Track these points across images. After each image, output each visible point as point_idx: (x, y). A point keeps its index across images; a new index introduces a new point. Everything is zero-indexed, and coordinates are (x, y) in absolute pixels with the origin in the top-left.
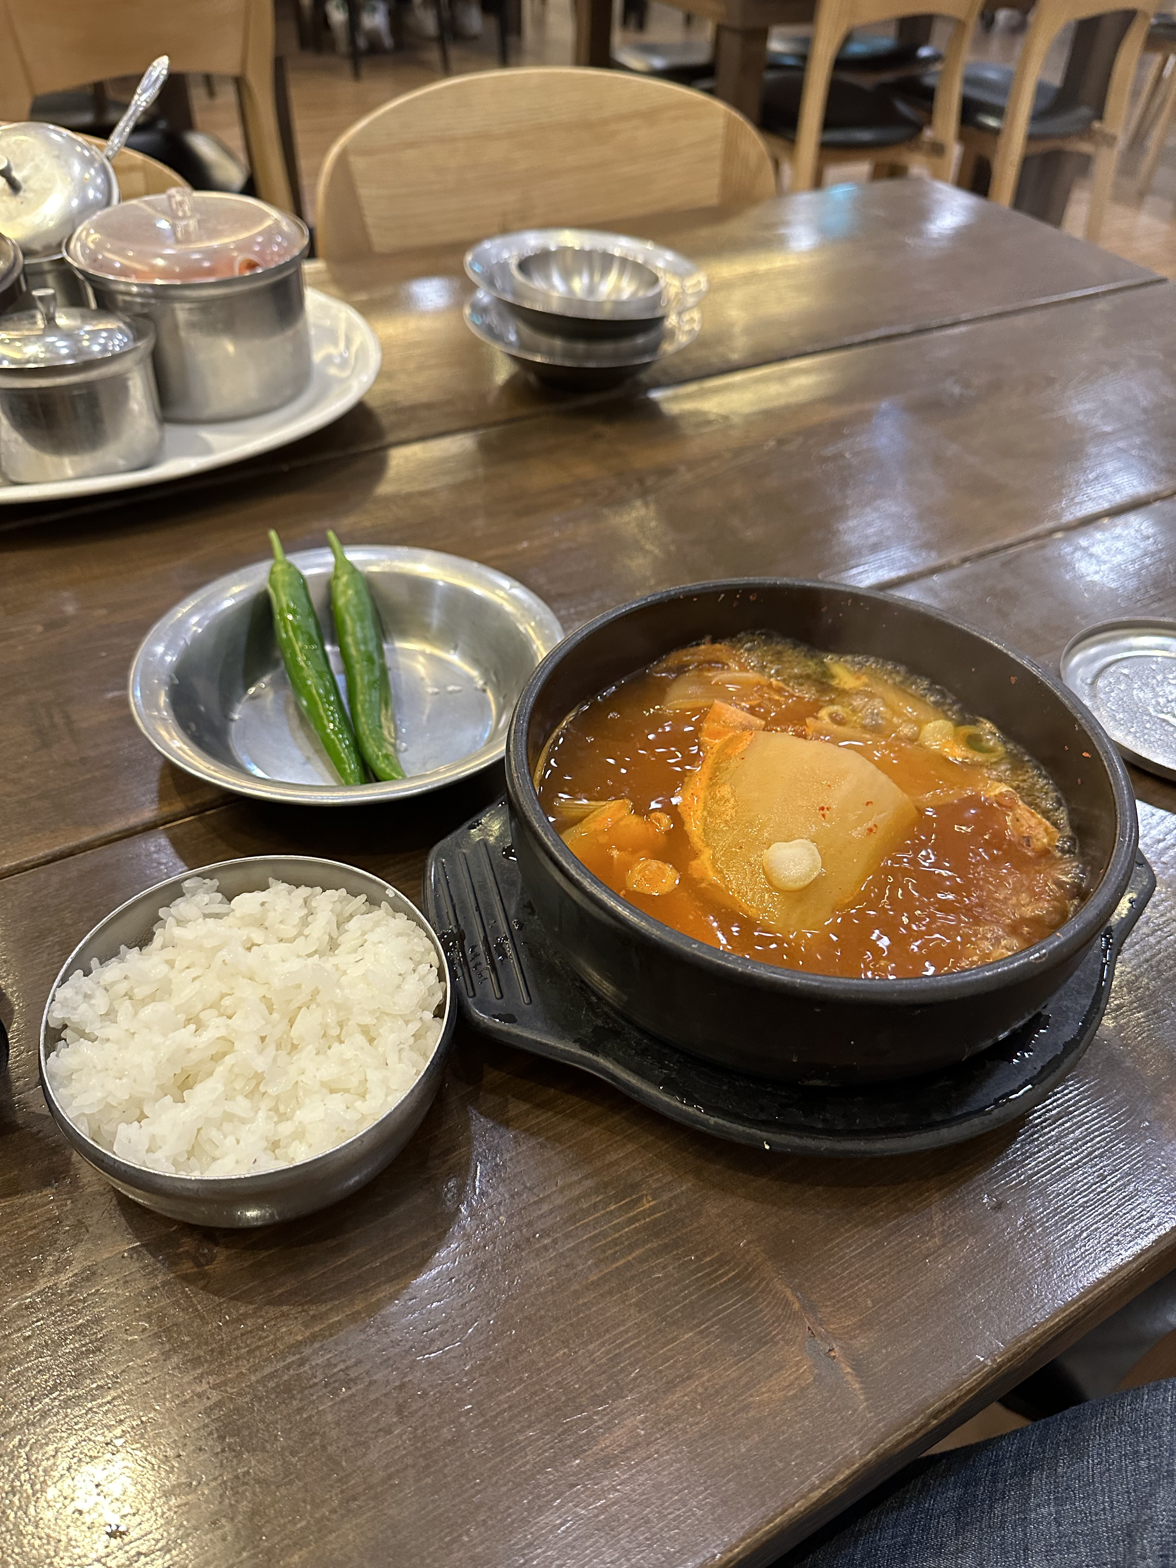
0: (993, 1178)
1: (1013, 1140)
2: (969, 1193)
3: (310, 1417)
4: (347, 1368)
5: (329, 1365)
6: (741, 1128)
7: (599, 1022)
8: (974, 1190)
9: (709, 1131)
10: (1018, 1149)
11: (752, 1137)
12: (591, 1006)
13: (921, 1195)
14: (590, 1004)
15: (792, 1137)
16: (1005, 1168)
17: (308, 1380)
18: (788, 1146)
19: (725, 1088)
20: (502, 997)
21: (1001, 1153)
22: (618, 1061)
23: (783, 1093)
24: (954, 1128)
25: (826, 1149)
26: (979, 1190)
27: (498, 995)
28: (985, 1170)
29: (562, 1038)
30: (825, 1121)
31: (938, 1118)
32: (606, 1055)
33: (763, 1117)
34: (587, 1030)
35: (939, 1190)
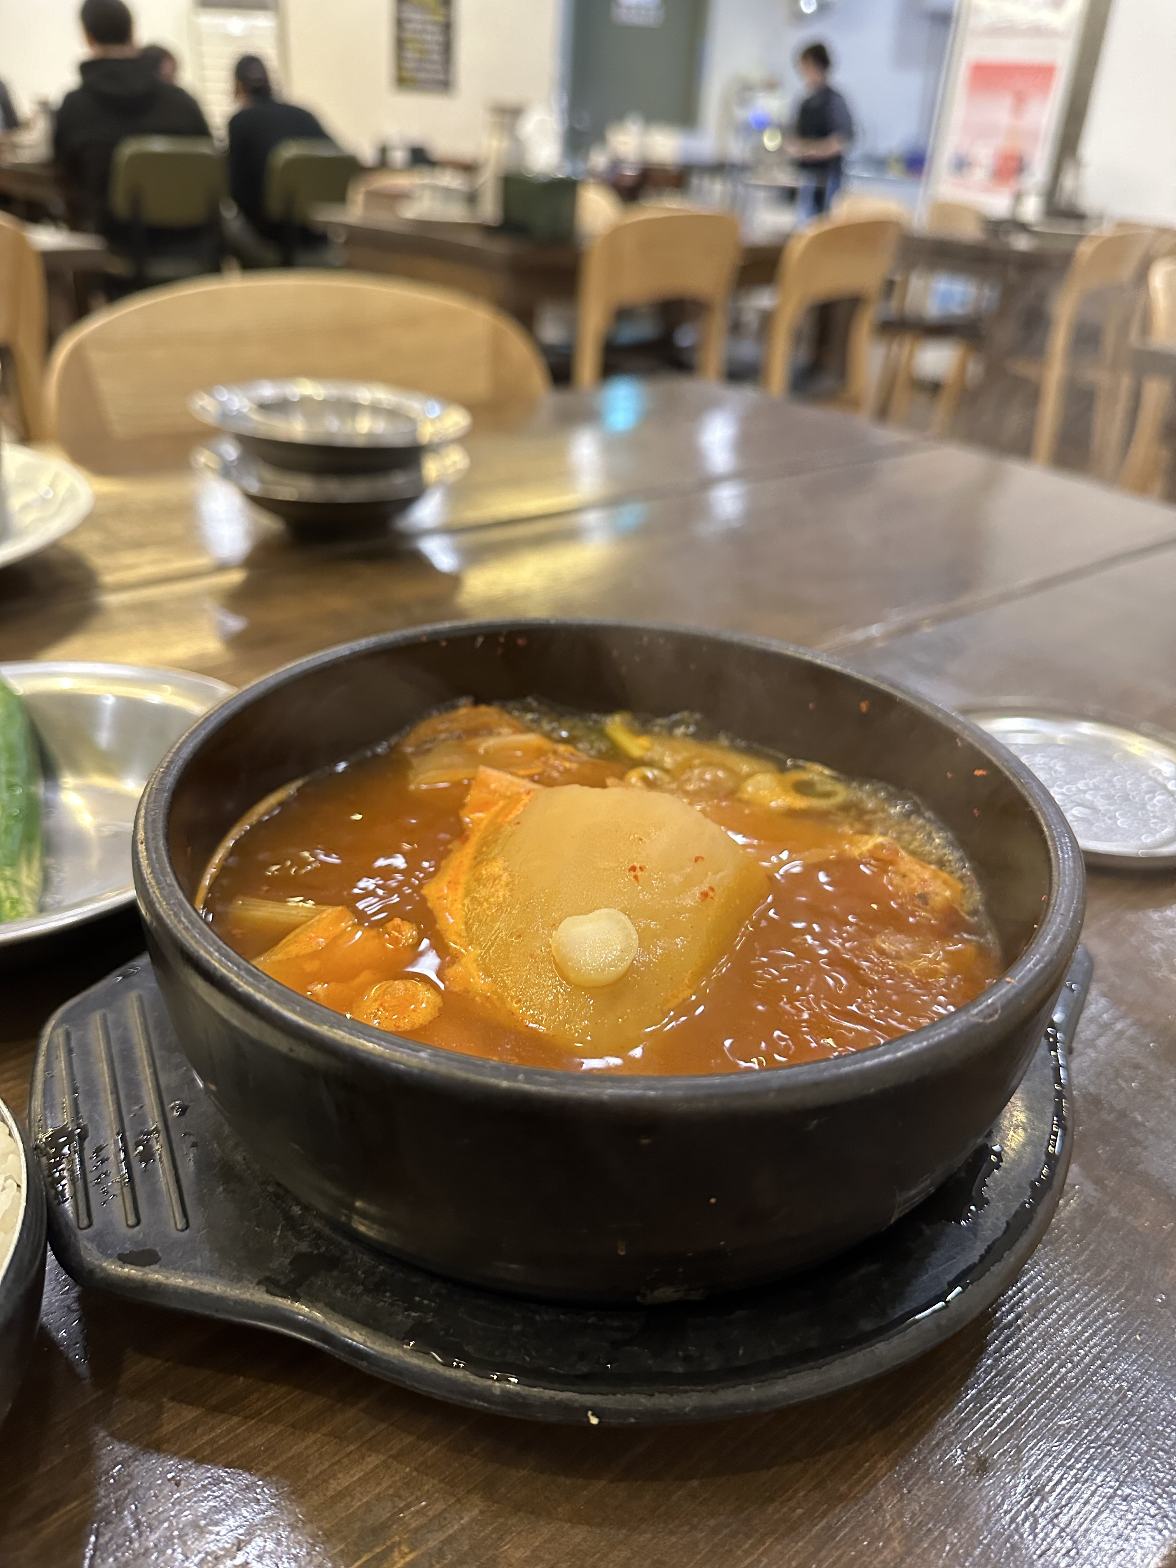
0: (964, 1420)
1: (982, 1350)
2: (932, 1451)
6: (548, 1394)
7: (303, 1247)
8: (938, 1445)
9: (493, 1407)
10: (992, 1367)
11: (564, 1407)
12: (292, 1224)
13: (858, 1467)
14: (289, 1218)
15: (635, 1396)
16: (979, 1399)
18: (628, 1413)
19: (517, 1328)
20: (138, 1223)
21: (967, 1377)
22: (333, 1307)
23: (616, 1324)
24: (895, 1341)
25: (694, 1408)
26: (946, 1443)
27: (132, 1221)
28: (948, 1408)
29: (237, 1279)
30: (687, 1359)
31: (866, 1325)
32: (312, 1300)
33: (583, 1368)
34: (281, 1262)
35: (886, 1453)
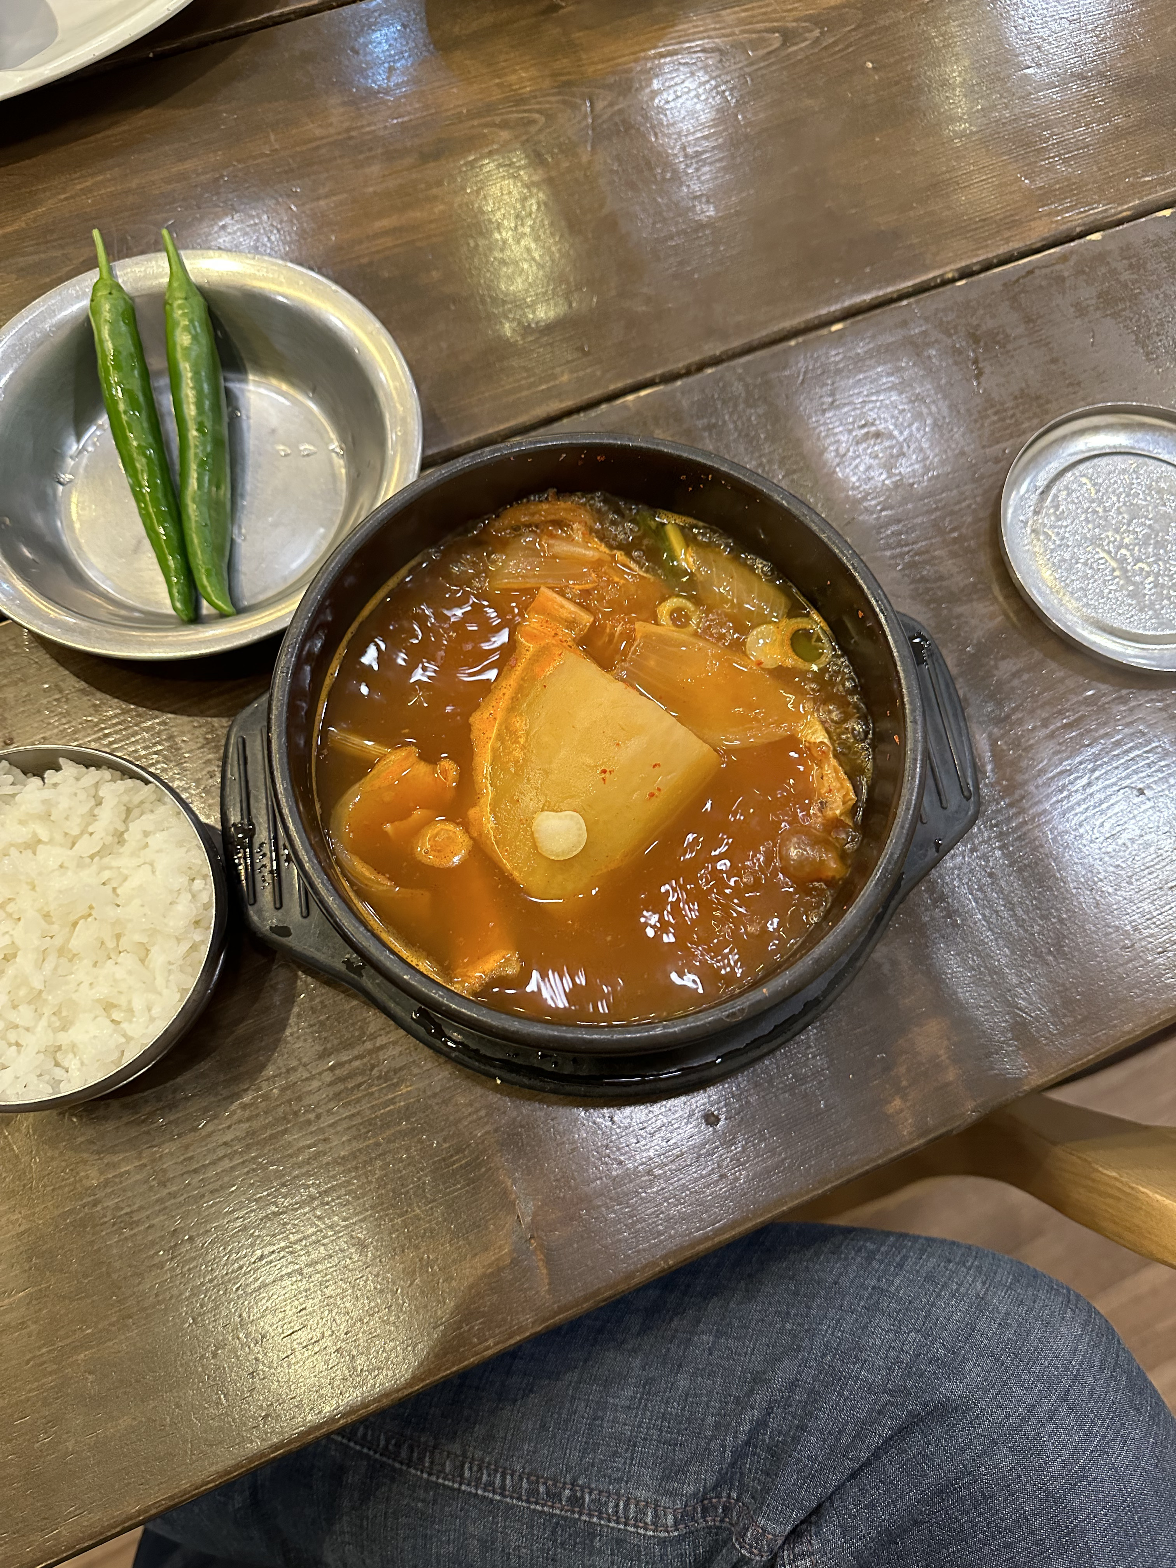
3: (99, 1249)
4: (132, 1212)
5: (118, 1208)
6: (477, 1064)
11: (486, 1072)
15: (521, 1077)
17: (100, 1218)
18: (517, 1084)
20: (281, 907)
27: (278, 904)
29: (332, 957)
